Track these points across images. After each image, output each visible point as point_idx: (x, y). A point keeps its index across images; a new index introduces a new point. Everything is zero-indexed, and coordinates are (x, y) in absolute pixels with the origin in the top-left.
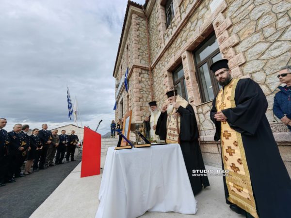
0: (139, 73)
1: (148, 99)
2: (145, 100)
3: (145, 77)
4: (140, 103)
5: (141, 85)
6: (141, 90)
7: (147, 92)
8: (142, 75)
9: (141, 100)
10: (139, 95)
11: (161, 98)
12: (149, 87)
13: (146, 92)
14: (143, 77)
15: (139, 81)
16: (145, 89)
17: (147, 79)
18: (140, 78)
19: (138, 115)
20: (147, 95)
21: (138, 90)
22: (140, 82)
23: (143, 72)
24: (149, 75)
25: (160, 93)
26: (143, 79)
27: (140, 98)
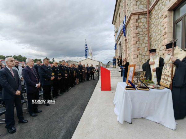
0: (137, 19)
1: (144, 41)
2: (141, 42)
3: (143, 21)
4: (137, 45)
8: (139, 21)
13: (142, 35)
22: (137, 27)
23: (141, 16)
24: (146, 18)
26: (140, 24)
27: (137, 41)
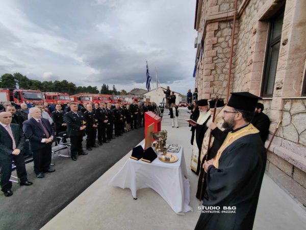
0: (215, 31)
1: (224, 70)
2: (219, 72)
3: (225, 35)
4: (212, 76)
5: (216, 49)
6: (214, 58)
7: (225, 60)
8: (219, 34)
9: (214, 72)
10: (211, 66)
11: (243, 69)
12: (228, 50)
13: (222, 59)
14: (221, 36)
15: (213, 45)
16: (221, 56)
17: (228, 38)
18: (216, 38)
19: (206, 93)
20: (223, 64)
21: (210, 59)
23: (223, 25)
24: (232, 28)
25: (243, 61)
26: (221, 40)
27: (212, 70)
